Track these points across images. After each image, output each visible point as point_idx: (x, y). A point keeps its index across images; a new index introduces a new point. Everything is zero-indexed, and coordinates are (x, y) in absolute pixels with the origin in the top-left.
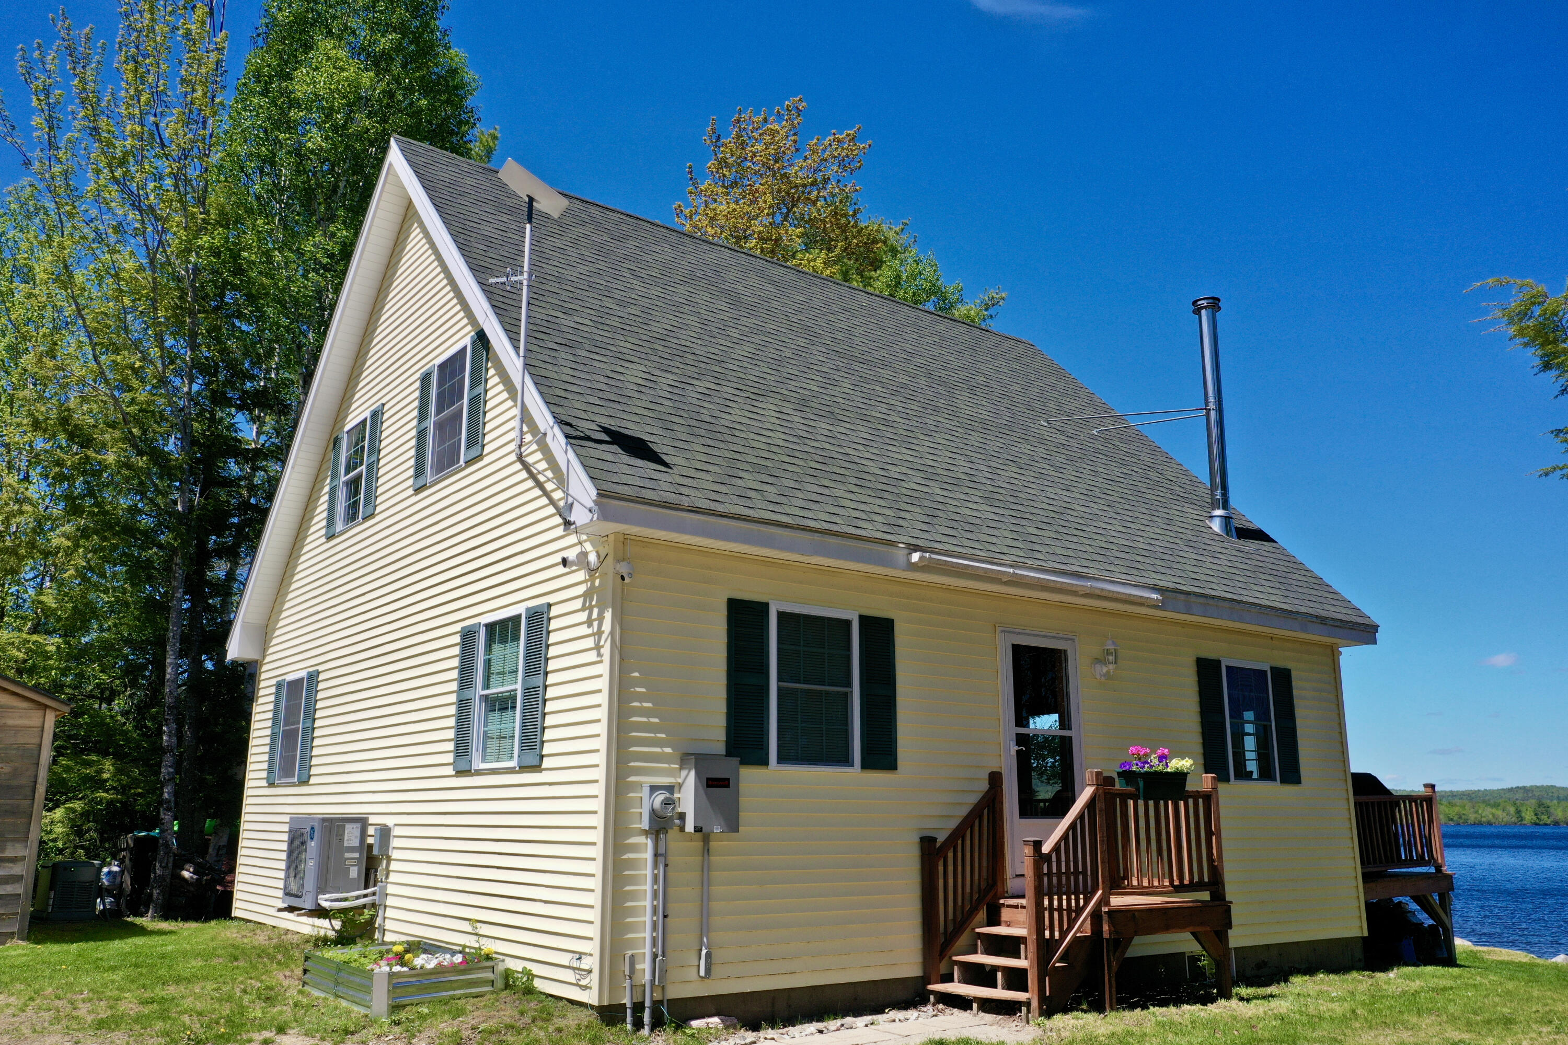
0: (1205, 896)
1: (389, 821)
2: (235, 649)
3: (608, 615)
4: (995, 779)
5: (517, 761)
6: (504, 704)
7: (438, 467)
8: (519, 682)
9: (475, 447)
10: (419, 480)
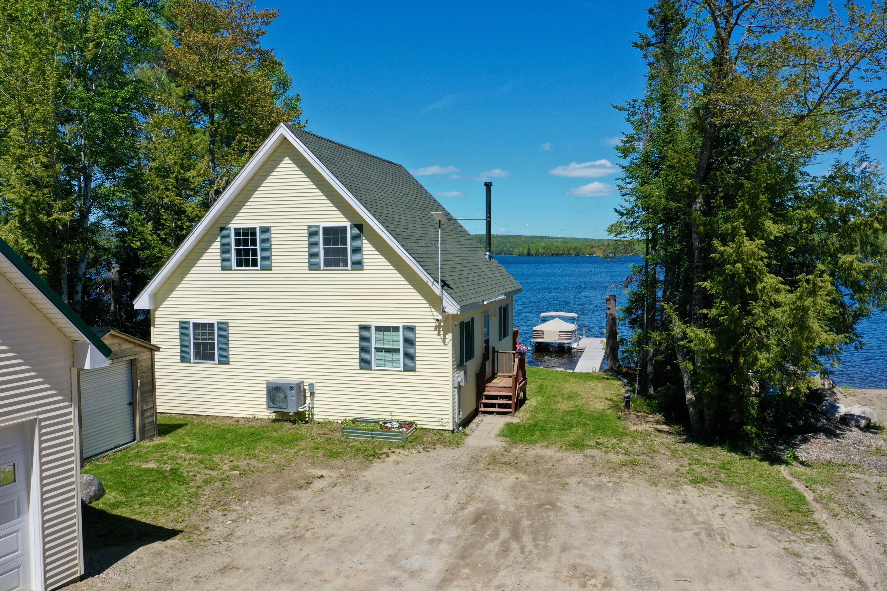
1: (313, 381)
2: (143, 304)
3: (450, 336)
4: (484, 354)
5: (401, 368)
6: (388, 350)
7: (327, 264)
8: (401, 346)
9: (358, 265)
10: (313, 265)
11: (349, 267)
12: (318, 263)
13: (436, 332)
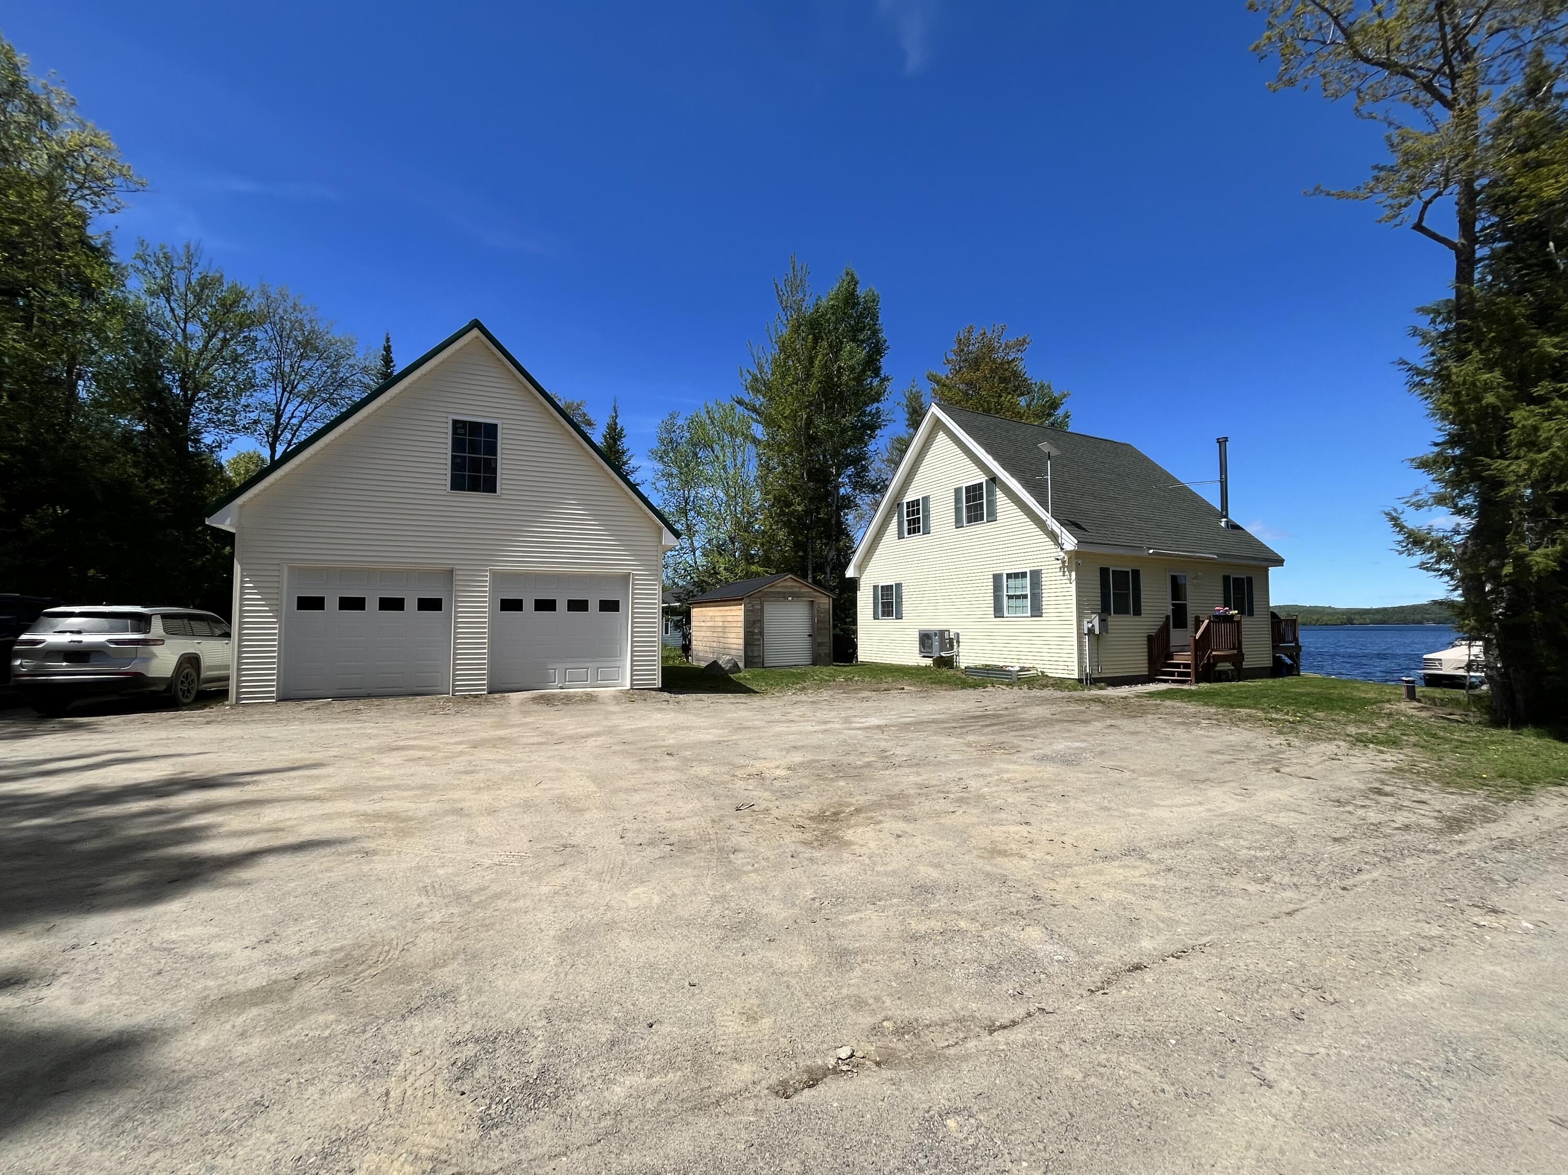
0: (1236, 652)
1: (958, 631)
2: (850, 573)
3: (1073, 574)
4: (1167, 617)
5: (1029, 614)
6: (1018, 597)
7: (970, 520)
8: (1028, 593)
9: (992, 517)
10: (958, 524)
11: (985, 520)
12: (962, 521)
13: (1061, 574)
